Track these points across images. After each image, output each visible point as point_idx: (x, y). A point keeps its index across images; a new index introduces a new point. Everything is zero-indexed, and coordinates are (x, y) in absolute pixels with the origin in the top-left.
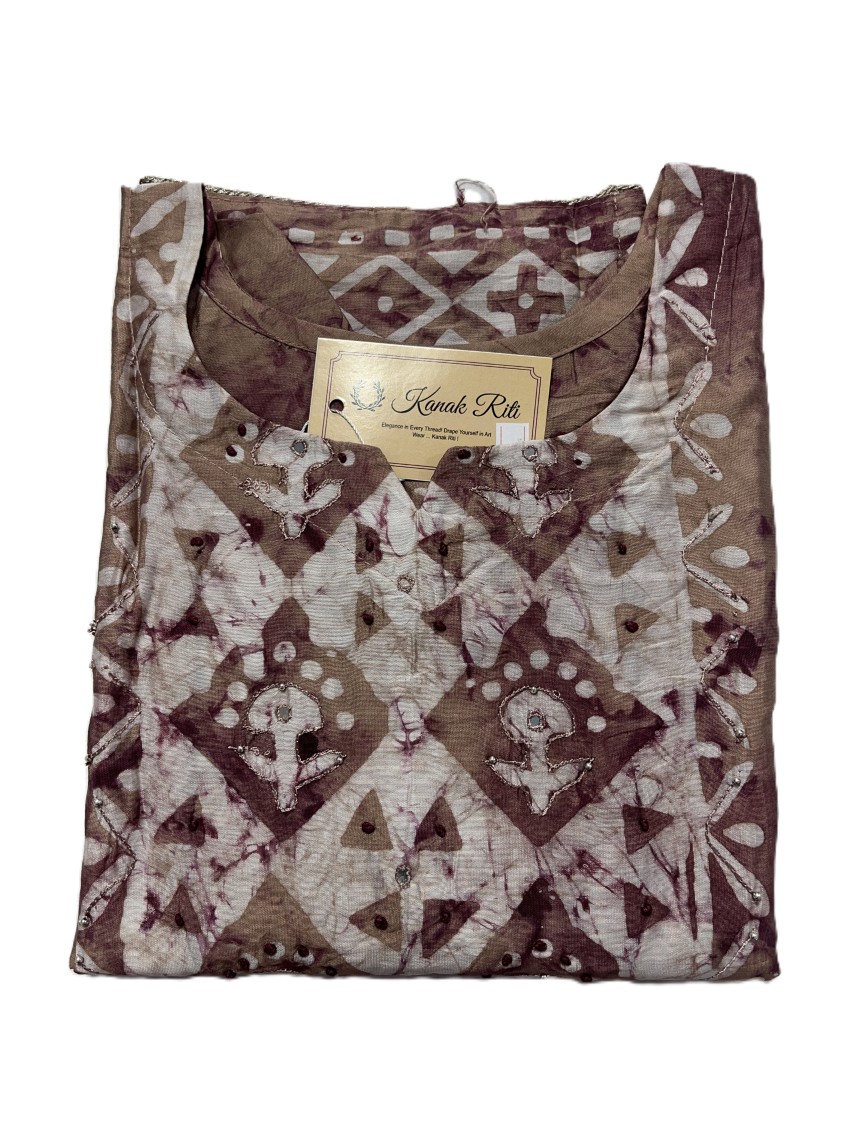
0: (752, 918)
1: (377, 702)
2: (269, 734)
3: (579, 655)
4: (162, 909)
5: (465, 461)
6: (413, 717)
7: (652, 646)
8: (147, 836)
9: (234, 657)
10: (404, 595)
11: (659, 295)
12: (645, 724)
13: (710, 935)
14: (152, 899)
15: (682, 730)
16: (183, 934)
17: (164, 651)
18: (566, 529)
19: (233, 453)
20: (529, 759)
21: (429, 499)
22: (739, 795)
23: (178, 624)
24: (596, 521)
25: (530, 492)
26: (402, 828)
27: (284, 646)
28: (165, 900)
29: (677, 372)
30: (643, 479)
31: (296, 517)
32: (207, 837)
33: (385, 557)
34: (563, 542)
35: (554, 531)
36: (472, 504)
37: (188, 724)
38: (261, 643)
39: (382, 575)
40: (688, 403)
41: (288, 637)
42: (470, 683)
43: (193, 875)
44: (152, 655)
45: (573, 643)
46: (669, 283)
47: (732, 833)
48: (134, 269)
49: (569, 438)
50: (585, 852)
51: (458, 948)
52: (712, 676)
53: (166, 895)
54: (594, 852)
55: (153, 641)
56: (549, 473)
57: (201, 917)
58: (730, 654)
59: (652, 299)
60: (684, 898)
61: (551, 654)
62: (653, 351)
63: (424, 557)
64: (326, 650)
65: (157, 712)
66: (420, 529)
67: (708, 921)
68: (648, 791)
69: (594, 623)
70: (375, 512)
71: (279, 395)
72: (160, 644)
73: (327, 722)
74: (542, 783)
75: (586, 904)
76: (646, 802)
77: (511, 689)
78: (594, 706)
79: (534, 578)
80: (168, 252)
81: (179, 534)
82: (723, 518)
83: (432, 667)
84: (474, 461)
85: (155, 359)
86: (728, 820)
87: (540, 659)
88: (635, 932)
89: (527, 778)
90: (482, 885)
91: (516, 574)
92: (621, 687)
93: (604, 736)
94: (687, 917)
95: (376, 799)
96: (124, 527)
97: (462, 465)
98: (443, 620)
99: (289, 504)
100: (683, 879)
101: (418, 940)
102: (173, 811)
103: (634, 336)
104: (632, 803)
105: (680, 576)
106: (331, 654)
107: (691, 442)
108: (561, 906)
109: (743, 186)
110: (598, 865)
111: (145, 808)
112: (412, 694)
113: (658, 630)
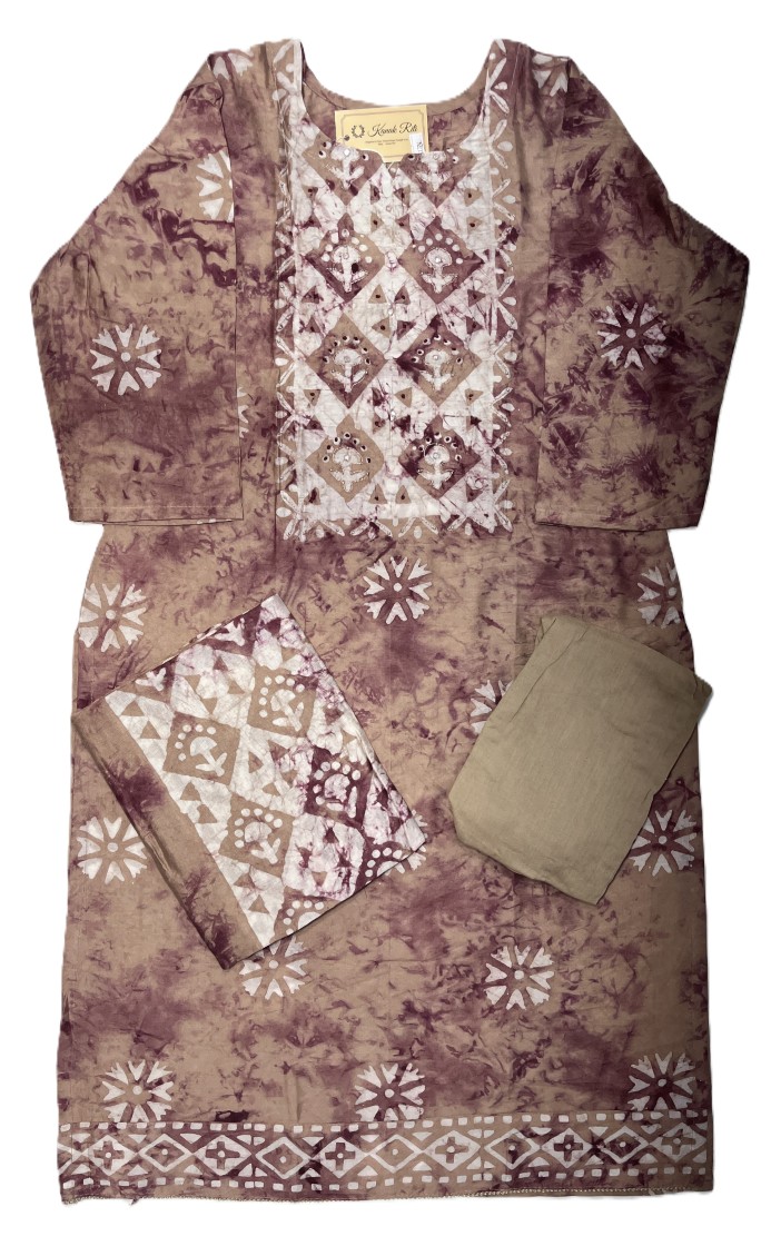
0: (512, 330)
1: (380, 253)
2: (341, 264)
3: (454, 236)
4: (305, 326)
5: (411, 159)
6: (394, 259)
7: (480, 232)
8: (298, 301)
9: (328, 236)
10: (388, 213)
11: (488, 93)
12: (477, 261)
13: (495, 334)
14: (302, 323)
16: (314, 334)
17: (303, 232)
18: (449, 187)
19: (321, 153)
20: (435, 274)
21: (398, 175)
22: (509, 287)
23: (307, 223)
24: (460, 184)
25: (436, 173)
26: (390, 296)
27: (345, 231)
28: (306, 324)
29: (494, 125)
30: (479, 168)
31: (347, 181)
32: (320, 301)
33: (381, 198)
34: (448, 193)
35: (445, 188)
36: (414, 177)
37: (311, 259)
38: (337, 229)
39: (380, 205)
40: (497, 137)
41: (346, 228)
42: (414, 246)
43: (316, 314)
44: (298, 234)
45: (452, 231)
46: (492, 88)
47: (506, 301)
48: (276, 77)
49: (451, 151)
50: (454, 306)
51: (409, 337)
52: (502, 244)
53: (306, 321)
54: (457, 307)
55: (298, 229)
56: (443, 165)
57: (321, 328)
58: (508, 236)
59: (485, 95)
60: (488, 322)
61: (443, 235)
62: (485, 115)
63: (396, 198)
64: (360, 233)
65: (301, 255)
66: (394, 187)
67: (495, 330)
68: (477, 285)
69: (459, 224)
70: (377, 180)
72: (300, 230)
73: (363, 260)
74: (439, 282)
75: (453, 324)
76: (477, 289)
77: (429, 249)
78: (459, 254)
79: (437, 207)
80: (289, 68)
81: (304, 187)
82: (507, 184)
83: (400, 240)
84: (415, 160)
85: (291, 115)
86: (505, 295)
87: (439, 237)
88: (470, 332)
89: (434, 280)
90: (418, 317)
91: (430, 205)
93: (462, 266)
94: (489, 328)
95: (380, 287)
96: (285, 185)
97: (410, 161)
98: (403, 222)
99: (344, 176)
100: (488, 316)
101: (396, 334)
102: (307, 291)
103: (475, 108)
104: (472, 289)
105: (491, 207)
106: (363, 235)
107: (498, 153)
108: (445, 324)
110: (458, 311)
111: (297, 291)
112: (394, 250)
113: (482, 227)
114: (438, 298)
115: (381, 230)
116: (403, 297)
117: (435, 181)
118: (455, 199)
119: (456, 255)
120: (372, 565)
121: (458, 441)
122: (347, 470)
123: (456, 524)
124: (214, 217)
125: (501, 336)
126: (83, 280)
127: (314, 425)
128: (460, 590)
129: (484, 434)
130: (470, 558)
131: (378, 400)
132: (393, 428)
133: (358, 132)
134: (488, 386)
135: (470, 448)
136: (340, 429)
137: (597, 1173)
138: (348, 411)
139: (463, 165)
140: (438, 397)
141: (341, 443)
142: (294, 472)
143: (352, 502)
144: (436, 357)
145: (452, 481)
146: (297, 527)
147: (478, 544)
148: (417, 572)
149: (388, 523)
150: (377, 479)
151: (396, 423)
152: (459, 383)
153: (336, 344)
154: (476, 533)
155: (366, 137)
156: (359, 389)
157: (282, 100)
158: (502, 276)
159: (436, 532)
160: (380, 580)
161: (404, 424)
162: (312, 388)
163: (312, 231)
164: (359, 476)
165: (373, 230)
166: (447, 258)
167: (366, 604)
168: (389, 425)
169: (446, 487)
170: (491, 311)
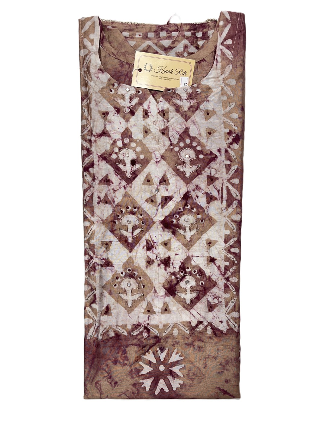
0: (236, 200)
1: (149, 152)
2: (124, 160)
3: (197, 140)
4: (101, 200)
5: (169, 92)
6: (158, 156)
7: (215, 138)
8: (97, 184)
9: (115, 142)
10: (154, 126)
11: (220, 47)
12: (213, 156)
13: (226, 203)
14: (99, 197)
15: (221, 158)
16: (107, 205)
17: (98, 140)
18: (195, 108)
19: (111, 91)
20: (185, 165)
21: (160, 102)
22: (234, 172)
23: (101, 134)
24: (201, 107)
25: (185, 100)
26: (156, 180)
27: (126, 139)
28: (102, 198)
29: (223, 68)
30: (214, 96)
31: (128, 107)
32: (111, 184)
33: (150, 116)
34: (193, 112)
35: (191, 109)
36: (171, 102)
37: (105, 157)
38: (121, 138)
39: (149, 121)
40: (226, 76)
41: (127, 137)
42: (171, 147)
43: (109, 192)
44: (95, 141)
45: (196, 137)
46: (222, 44)
47: (232, 181)
48: (83, 41)
49: (195, 85)
50: (198, 186)
51: (169, 206)
52: (229, 145)
54: (200, 186)
55: (95, 138)
56: (190, 94)
57: (112, 201)
58: (233, 139)
59: (217, 48)
60: (220, 196)
61: (191, 140)
62: (217, 62)
63: (159, 116)
64: (136, 140)
65: (98, 155)
66: (158, 109)
67: (225, 200)
68: (213, 172)
69: (201, 132)
70: (147, 105)
71: (122, 75)
72: (97, 138)
73: (138, 157)
74: (188, 170)
75: (198, 197)
76: (212, 175)
77: (181, 149)
78: (201, 152)
79: (186, 122)
80: (92, 36)
81: (100, 112)
82: (233, 106)
83: (162, 143)
84: (172, 92)
85: (91, 66)
86: (232, 178)
87: (188, 141)
88: (208, 203)
89: (185, 169)
90: (174, 193)
91: (182, 120)
92: (207, 148)
93: (203, 159)
94: (221, 200)
95: (150, 174)
96: (86, 110)
97: (169, 93)
98: (164, 132)
99: (126, 104)
100: (220, 192)
101: (160, 204)
102: (103, 177)
103: (213, 58)
104: (209, 175)
105: (222, 121)
106: (138, 141)
107: (226, 86)
108: (192, 197)
109: (242, 16)
110: (201, 189)
111: (96, 177)
112: (158, 150)
113: (216, 134)
114: (188, 181)
115: (150, 136)
116: (165, 181)
117: (185, 105)
118: (198, 117)
119: (198, 153)
120: (144, 354)
121: (201, 272)
122: (129, 293)
123: (201, 327)
125: (229, 205)
127: (108, 264)
128: (203, 370)
129: (219, 268)
130: (210, 348)
131: (150, 247)
132: (159, 265)
134: (221, 237)
135: (210, 277)
136: (125, 266)
138: (130, 254)
139: (203, 95)
140: (188, 244)
141: (125, 276)
142: (95, 296)
143: (133, 313)
144: (187, 220)
145: (198, 299)
146: (97, 331)
147: (216, 340)
148: (174, 358)
149: (156, 327)
150: (149, 298)
151: (161, 261)
152: (202, 234)
153: (122, 211)
154: (214, 333)
156: (137, 240)
157: (86, 56)
158: (230, 165)
159: (188, 332)
160: (150, 363)
161: (166, 262)
162: (107, 240)
163: (104, 139)
164: (137, 296)
165: (144, 137)
166: (193, 155)
167: (141, 381)
168: (156, 263)
169: (193, 302)
170: (222, 188)
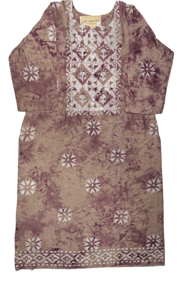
114: (103, 60)
115: (90, 44)
116: (95, 60)
117: (103, 33)
118: (107, 37)
119: (107, 50)
120: (88, 122)
121: (108, 93)
122: (82, 100)
123: (107, 113)
124: (51, 40)
125: (118, 69)
126: (21, 55)
127: (75, 89)
128: (108, 128)
129: (114, 92)
130: (110, 120)
131: (89, 84)
132: (93, 90)
133: (85, 21)
134: (115, 81)
135: (111, 95)
136: (81, 90)
137: (139, 261)
138: (82, 86)
139: (109, 29)
140: (103, 83)
141: (81, 94)
142: (70, 100)
143: (83, 107)
144: (103, 74)
145: (106, 102)
146: (71, 113)
147: (112, 117)
148: (98, 124)
149: (92, 112)
150: (89, 102)
151: (94, 89)
152: (108, 80)
153: (80, 70)
154: (112, 115)
155: (87, 22)
156: (85, 81)
157: (68, 13)
158: (118, 55)
159: (103, 114)
160: (90, 125)
161: (95, 89)
162: (74, 81)
163: (74, 44)
164: (85, 101)
165: (88, 44)
166: (105, 51)
167: (87, 131)
168: (92, 89)
169: (105, 104)
170: (115, 63)
